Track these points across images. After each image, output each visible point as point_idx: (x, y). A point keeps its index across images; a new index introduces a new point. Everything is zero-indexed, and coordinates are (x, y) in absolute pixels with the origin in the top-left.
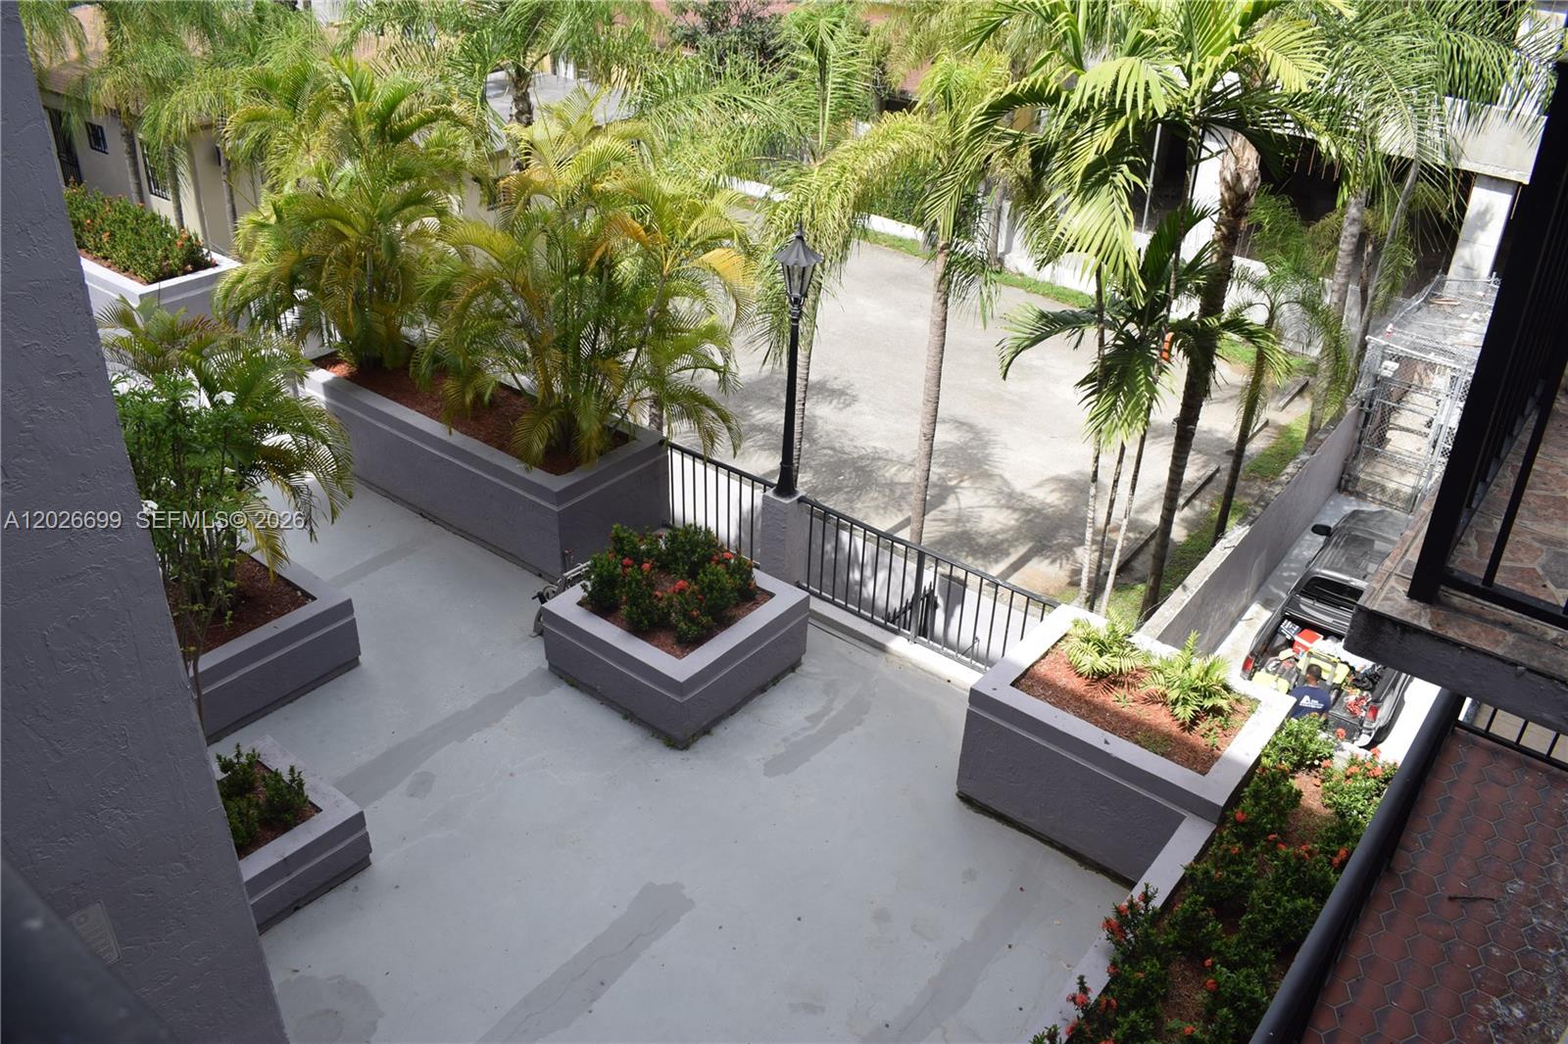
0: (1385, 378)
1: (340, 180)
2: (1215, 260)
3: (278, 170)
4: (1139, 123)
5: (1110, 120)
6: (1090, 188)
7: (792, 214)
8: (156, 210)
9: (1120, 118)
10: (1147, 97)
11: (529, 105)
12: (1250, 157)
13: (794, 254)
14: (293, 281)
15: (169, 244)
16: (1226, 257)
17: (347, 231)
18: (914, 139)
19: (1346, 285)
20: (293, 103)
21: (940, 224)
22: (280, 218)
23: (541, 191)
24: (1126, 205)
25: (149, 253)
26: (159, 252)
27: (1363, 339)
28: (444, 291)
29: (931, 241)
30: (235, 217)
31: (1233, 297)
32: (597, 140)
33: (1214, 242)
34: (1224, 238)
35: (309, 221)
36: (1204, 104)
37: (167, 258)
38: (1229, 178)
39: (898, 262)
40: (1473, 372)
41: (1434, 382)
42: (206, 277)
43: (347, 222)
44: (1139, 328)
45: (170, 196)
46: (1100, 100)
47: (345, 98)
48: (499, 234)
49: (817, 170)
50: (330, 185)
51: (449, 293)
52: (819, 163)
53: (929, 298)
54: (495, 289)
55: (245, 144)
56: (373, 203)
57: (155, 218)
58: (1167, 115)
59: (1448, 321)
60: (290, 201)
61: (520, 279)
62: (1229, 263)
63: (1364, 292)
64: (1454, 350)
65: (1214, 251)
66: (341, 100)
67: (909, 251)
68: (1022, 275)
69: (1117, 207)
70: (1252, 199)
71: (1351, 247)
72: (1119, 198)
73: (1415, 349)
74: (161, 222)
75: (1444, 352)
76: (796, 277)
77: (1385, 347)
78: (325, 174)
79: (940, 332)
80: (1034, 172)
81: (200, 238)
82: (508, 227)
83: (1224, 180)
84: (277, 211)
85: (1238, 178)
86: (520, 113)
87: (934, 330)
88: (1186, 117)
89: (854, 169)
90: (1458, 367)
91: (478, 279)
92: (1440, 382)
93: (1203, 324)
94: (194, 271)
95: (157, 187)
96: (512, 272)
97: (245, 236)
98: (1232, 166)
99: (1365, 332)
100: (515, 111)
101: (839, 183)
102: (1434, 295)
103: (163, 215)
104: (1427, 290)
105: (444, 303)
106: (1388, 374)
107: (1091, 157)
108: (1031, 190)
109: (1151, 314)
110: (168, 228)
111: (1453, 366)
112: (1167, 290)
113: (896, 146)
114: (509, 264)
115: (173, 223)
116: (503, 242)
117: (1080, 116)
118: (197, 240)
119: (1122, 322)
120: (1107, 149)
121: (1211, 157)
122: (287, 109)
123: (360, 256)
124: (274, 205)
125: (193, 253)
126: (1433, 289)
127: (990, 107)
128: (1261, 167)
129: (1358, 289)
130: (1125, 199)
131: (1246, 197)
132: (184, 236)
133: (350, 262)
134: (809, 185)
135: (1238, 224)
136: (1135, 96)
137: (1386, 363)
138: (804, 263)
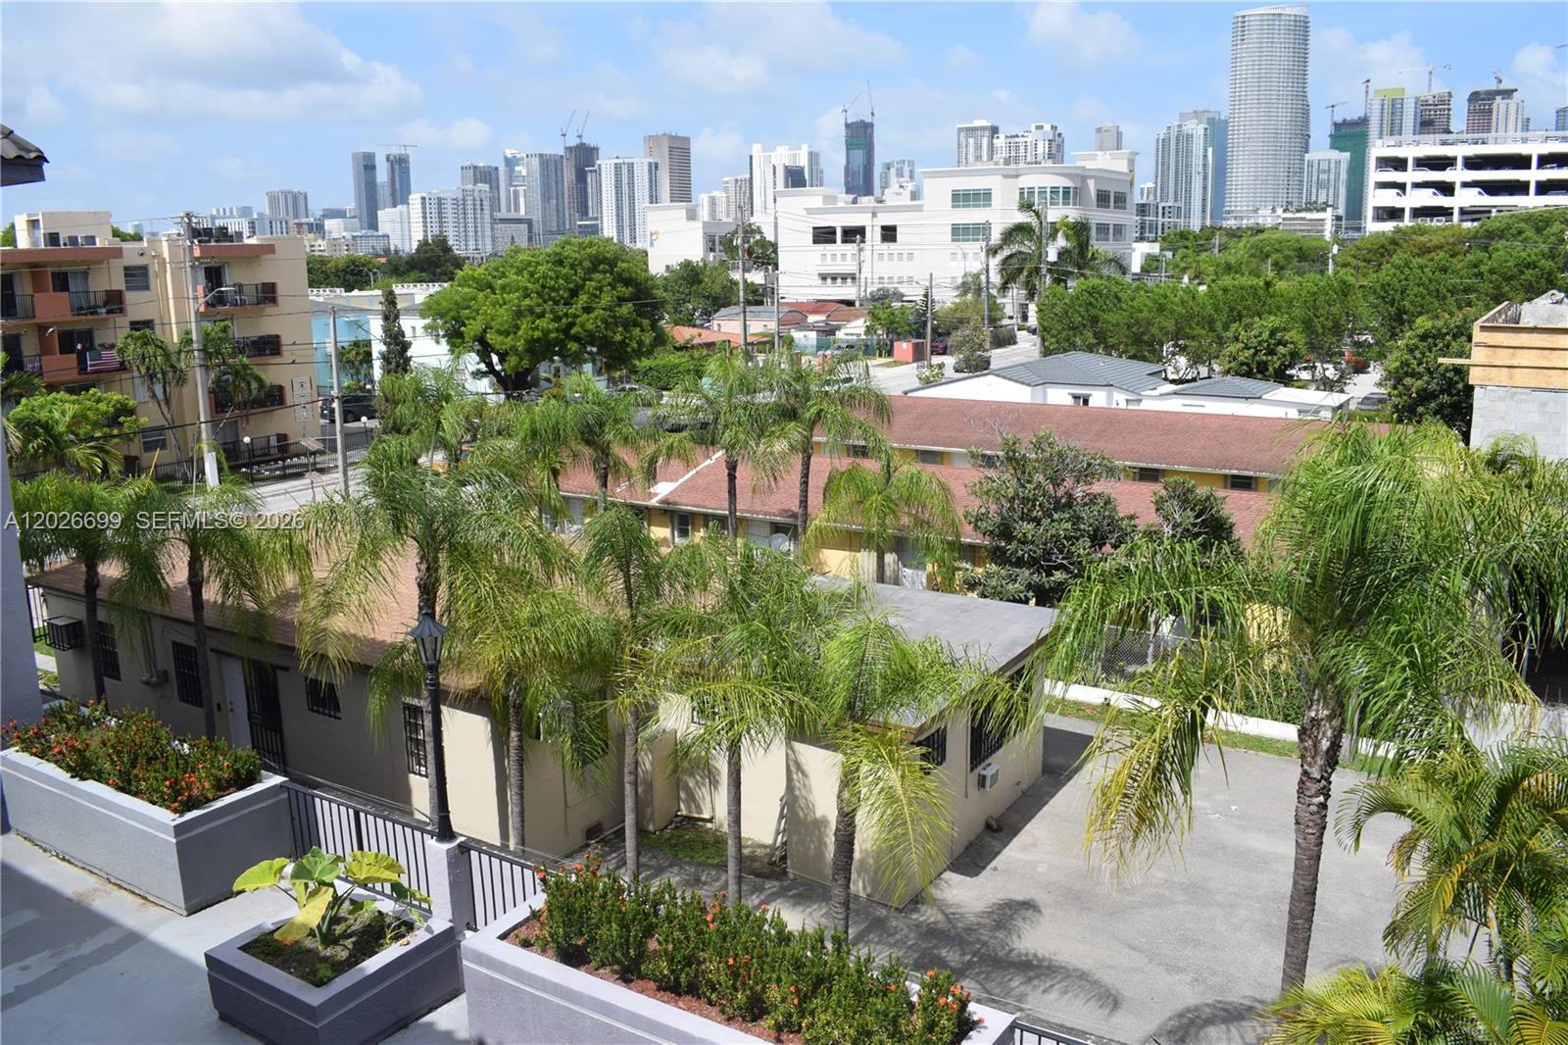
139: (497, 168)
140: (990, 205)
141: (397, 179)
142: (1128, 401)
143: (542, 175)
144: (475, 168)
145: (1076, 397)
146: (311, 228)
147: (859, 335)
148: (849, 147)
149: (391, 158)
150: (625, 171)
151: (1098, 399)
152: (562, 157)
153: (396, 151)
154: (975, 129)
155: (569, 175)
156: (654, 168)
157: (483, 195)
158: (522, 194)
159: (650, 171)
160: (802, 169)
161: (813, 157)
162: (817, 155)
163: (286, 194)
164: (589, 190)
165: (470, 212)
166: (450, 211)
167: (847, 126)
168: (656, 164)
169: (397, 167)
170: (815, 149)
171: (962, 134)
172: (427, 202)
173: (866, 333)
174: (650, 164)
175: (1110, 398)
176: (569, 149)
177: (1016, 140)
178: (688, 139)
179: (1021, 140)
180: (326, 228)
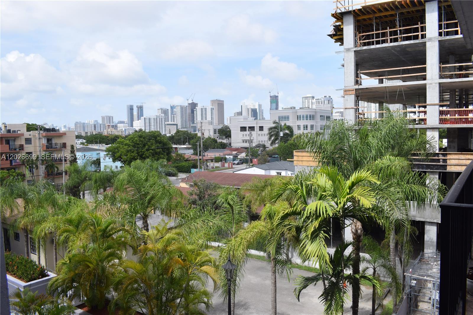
0: (413, 286)
1: (90, 249)
2: (354, 256)
3: (72, 246)
4: (325, 219)
5: (317, 219)
6: (314, 238)
7: (227, 253)
8: (32, 259)
9: (319, 218)
10: (326, 211)
11: (147, 224)
12: (359, 225)
13: (228, 265)
14: (73, 281)
15: (35, 269)
16: (357, 255)
17: (90, 265)
18: (261, 228)
19: (395, 258)
20: (77, 227)
21: (271, 252)
22: (70, 261)
23: (151, 250)
24: (324, 243)
25: (29, 273)
26: (32, 272)
27: (403, 275)
28: (120, 283)
29: (269, 257)
30: (56, 261)
31: (362, 266)
32: (168, 234)
33: (353, 251)
34: (355, 249)
35: (79, 262)
36: (343, 212)
37: (34, 274)
38: (354, 231)
39: (259, 264)
40: (439, 281)
41: (428, 285)
42: (45, 280)
43: (91, 263)
44: (335, 279)
45: (37, 254)
46: (313, 213)
47: (93, 225)
48: (138, 264)
49: (233, 239)
50: (87, 251)
51: (122, 283)
52: (233, 237)
53: (270, 274)
54: (136, 281)
55: (62, 238)
56: (99, 257)
57: (32, 261)
58: (332, 216)
59: (428, 266)
60: (74, 256)
61: (144, 278)
62: (359, 256)
63: (401, 260)
64: (432, 275)
65: (354, 253)
66: (92, 225)
67: (262, 260)
68: (297, 264)
69: (321, 243)
70: (362, 237)
71: (394, 247)
72: (322, 241)
73: (420, 276)
74: (33, 263)
75: (428, 276)
76: (229, 273)
77: (411, 276)
78: (85, 247)
79: (274, 285)
80: (297, 234)
81: (45, 267)
82: (141, 262)
83: (352, 232)
84: (70, 259)
85: (357, 231)
86: (145, 226)
87: (272, 285)
88: (339, 216)
89: (245, 238)
90: (434, 280)
91: (130, 279)
92: (430, 285)
93: (354, 277)
94: (42, 278)
95: (33, 251)
96: (141, 277)
97: (59, 267)
98: (354, 228)
99: (404, 272)
100: (143, 226)
101: (241, 243)
102: (421, 258)
103: (34, 260)
104: (419, 257)
105: (120, 286)
106: (413, 284)
107: (313, 229)
108: (297, 240)
109: (338, 274)
110: (35, 264)
111: (433, 280)
112: (342, 268)
113: (256, 230)
114: (141, 274)
115: (37, 263)
116: (139, 267)
117: (308, 218)
118: (44, 268)
119: (330, 277)
120: (317, 227)
121: (348, 226)
122: (75, 228)
123: (94, 272)
124: (69, 258)
125: (42, 272)
126: (421, 257)
127: (282, 217)
128: (363, 227)
129: (399, 259)
130: (324, 241)
131: (360, 236)
132: (40, 267)
133: (91, 274)
134: (231, 244)
135: (359, 244)
136: (323, 211)
137: (412, 281)
138: (231, 268)
139: (168, 110)
140: (289, 120)
141: (139, 112)
142: (291, 174)
143: (181, 111)
144: (162, 109)
145: (278, 173)
146: (113, 126)
147: (244, 157)
148: (271, 103)
149: (138, 106)
150: (204, 110)
151: (283, 173)
152: (187, 106)
153: (139, 105)
154: (307, 97)
155: (189, 111)
156: (212, 109)
157: (162, 117)
158: (175, 117)
159: (211, 110)
160: (256, 109)
161: (260, 106)
162: (261, 105)
163: (107, 117)
164: (195, 115)
165: (158, 122)
166: (152, 122)
167: (271, 97)
168: (213, 108)
169: (139, 109)
170: (260, 103)
171: (304, 99)
172: (146, 119)
173: (246, 156)
174: (211, 108)
175: (286, 173)
176: (189, 104)
177: (319, 100)
178: (223, 101)
179: (320, 100)
180: (118, 126)
